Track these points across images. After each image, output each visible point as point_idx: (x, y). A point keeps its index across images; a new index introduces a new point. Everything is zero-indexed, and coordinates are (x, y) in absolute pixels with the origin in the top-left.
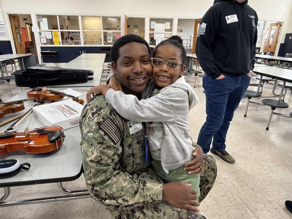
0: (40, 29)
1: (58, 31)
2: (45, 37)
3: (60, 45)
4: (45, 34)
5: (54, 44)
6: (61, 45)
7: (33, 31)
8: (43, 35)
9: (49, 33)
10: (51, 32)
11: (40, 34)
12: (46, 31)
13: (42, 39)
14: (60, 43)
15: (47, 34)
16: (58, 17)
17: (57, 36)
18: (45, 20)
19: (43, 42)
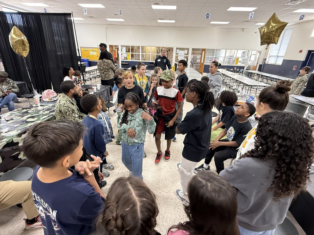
0: (122, 52)
1: (130, 53)
5: (127, 60)
6: (131, 60)
7: (118, 53)
8: (123, 55)
9: (126, 54)
11: (122, 54)
12: (124, 53)
13: (122, 57)
16: (130, 47)
17: (129, 56)
18: (124, 48)
19: (122, 58)
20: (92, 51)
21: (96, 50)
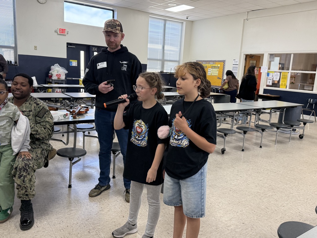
0: (269, 69)
1: (288, 72)
2: (272, 79)
3: (286, 89)
4: (273, 75)
5: (279, 88)
6: (288, 89)
7: (261, 72)
8: (270, 76)
9: (278, 74)
10: (280, 73)
11: (268, 74)
12: (275, 72)
13: (268, 81)
14: (286, 86)
15: (275, 75)
16: (292, 56)
17: (285, 78)
18: (277, 60)
19: (268, 84)
20: (212, 67)
21: (219, 65)
